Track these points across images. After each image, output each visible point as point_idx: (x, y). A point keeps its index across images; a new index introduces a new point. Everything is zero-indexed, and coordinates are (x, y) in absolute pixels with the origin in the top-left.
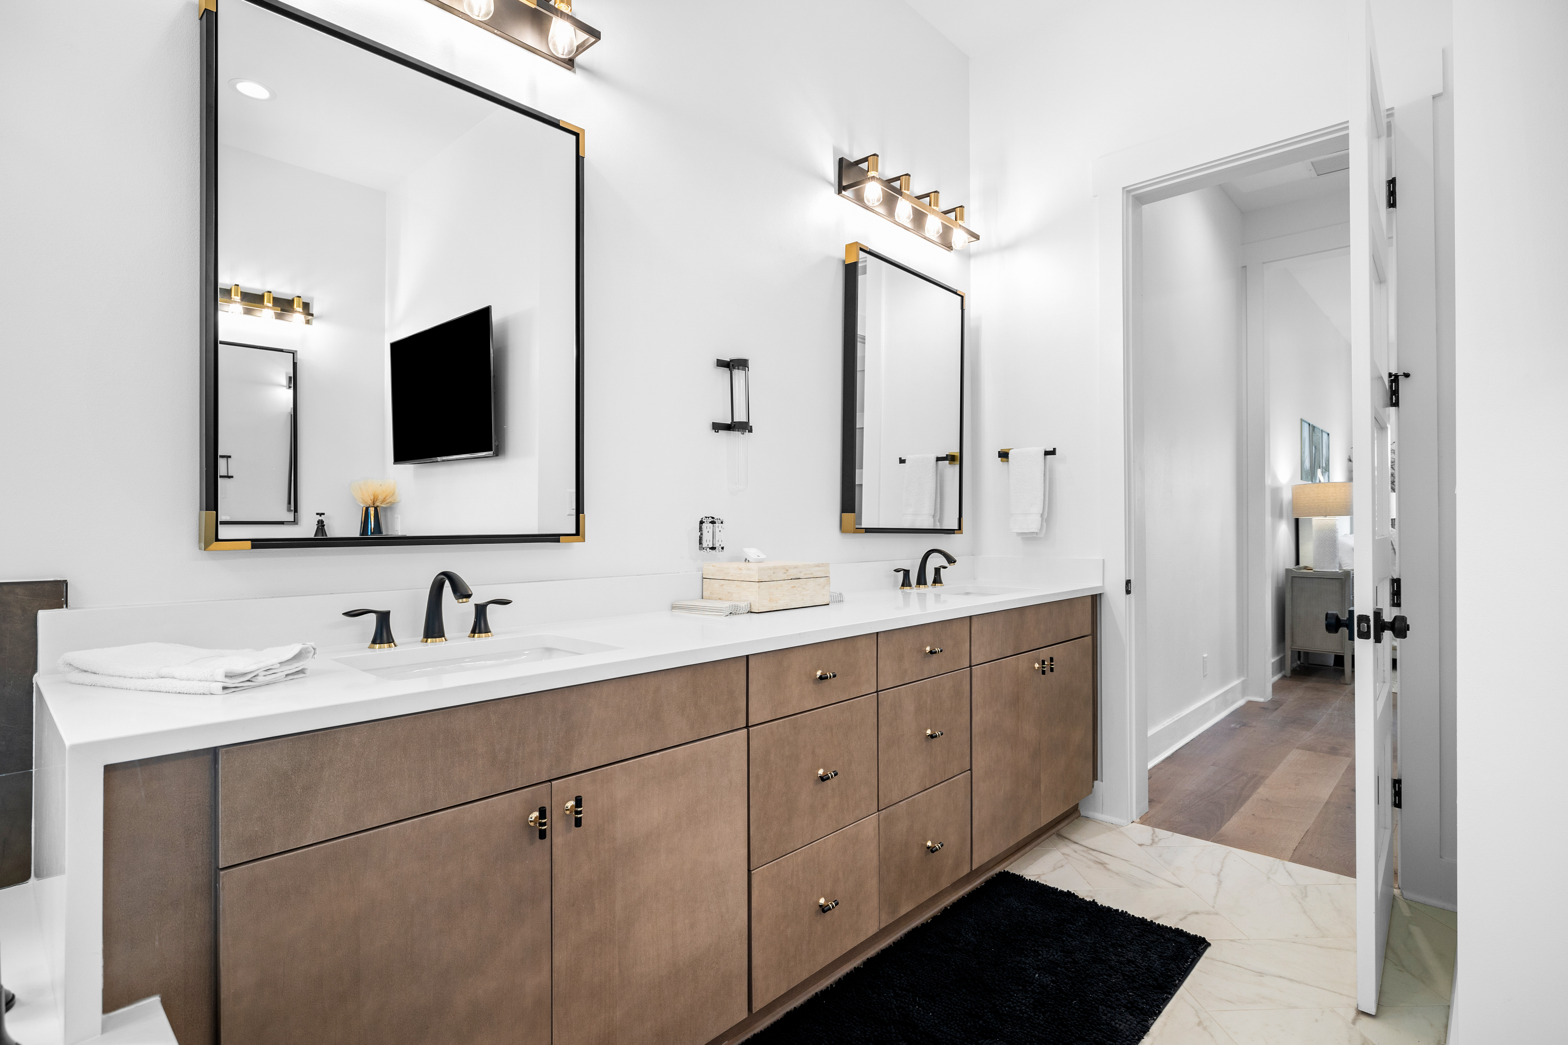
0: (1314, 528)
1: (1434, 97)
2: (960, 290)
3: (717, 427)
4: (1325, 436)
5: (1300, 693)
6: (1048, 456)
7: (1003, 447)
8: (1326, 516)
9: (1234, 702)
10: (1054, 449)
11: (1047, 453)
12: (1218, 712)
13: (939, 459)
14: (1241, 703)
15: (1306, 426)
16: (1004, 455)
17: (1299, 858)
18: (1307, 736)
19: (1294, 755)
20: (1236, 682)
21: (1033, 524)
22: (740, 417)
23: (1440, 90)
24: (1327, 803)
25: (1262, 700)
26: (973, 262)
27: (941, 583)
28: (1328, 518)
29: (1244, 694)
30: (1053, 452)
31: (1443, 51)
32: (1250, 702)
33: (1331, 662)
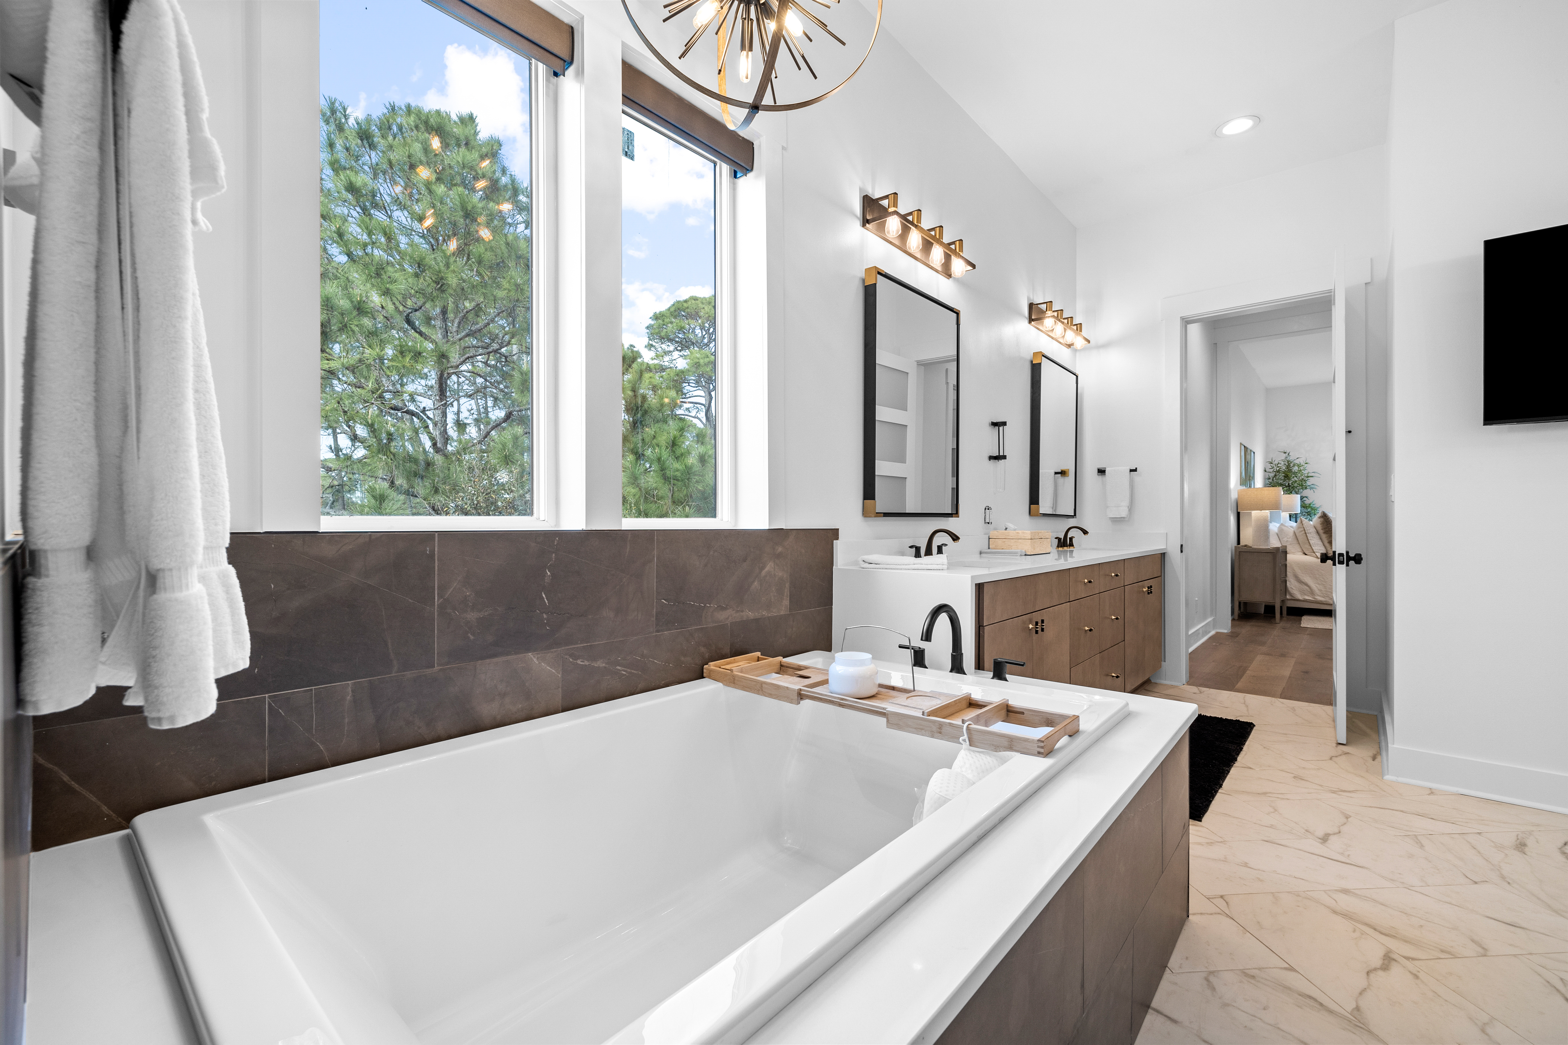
0: (1253, 518)
1: (1366, 284)
2: (1077, 372)
3: (991, 458)
4: (1252, 453)
5: (1247, 629)
6: (1131, 472)
7: (1101, 466)
8: (1261, 510)
9: (1209, 632)
10: (1136, 468)
11: (1131, 471)
12: (1203, 636)
13: (1056, 473)
14: (1213, 633)
15: (1243, 447)
16: (1101, 472)
17: (1284, 696)
18: (1264, 649)
19: (1259, 658)
20: (1210, 619)
21: (1123, 512)
22: (1001, 454)
23: (1369, 281)
24: (1290, 677)
25: (1226, 631)
26: (1078, 354)
27: (1073, 546)
28: (1263, 511)
29: (1214, 627)
30: (1135, 470)
31: (1371, 259)
32: (1217, 633)
33: (1262, 611)
